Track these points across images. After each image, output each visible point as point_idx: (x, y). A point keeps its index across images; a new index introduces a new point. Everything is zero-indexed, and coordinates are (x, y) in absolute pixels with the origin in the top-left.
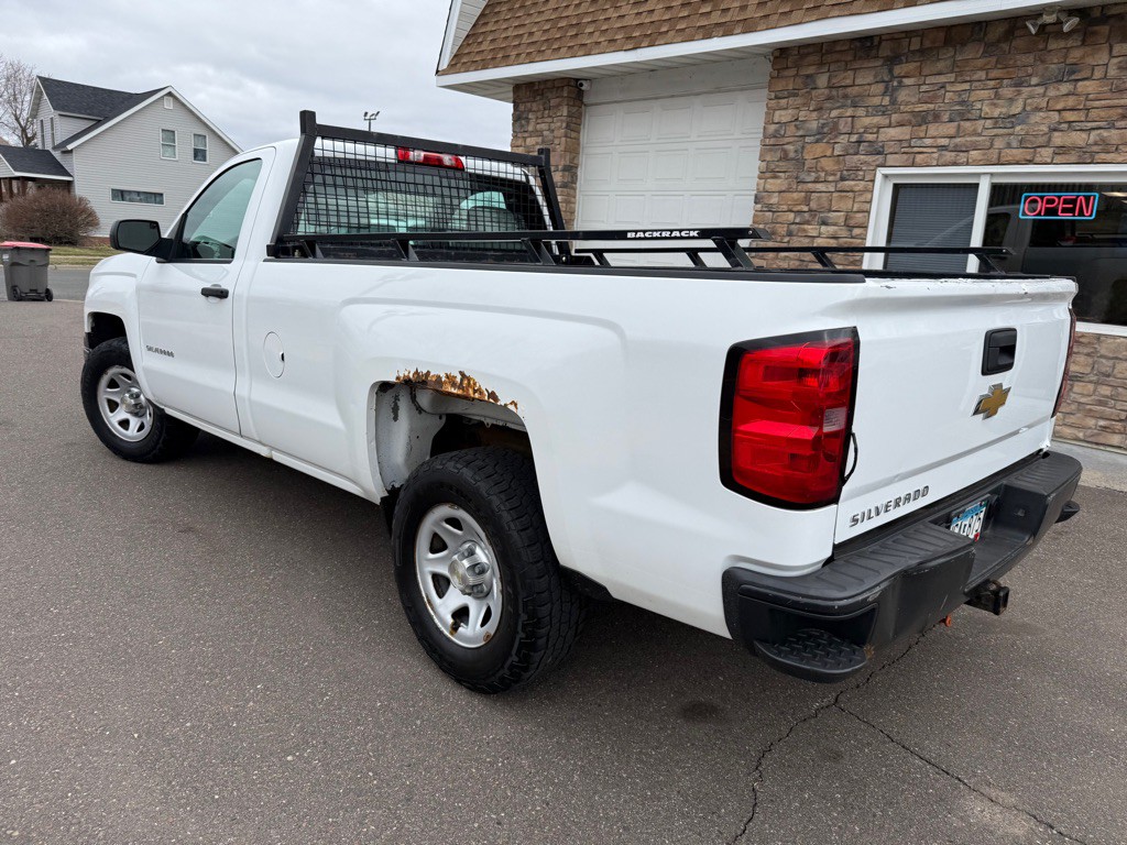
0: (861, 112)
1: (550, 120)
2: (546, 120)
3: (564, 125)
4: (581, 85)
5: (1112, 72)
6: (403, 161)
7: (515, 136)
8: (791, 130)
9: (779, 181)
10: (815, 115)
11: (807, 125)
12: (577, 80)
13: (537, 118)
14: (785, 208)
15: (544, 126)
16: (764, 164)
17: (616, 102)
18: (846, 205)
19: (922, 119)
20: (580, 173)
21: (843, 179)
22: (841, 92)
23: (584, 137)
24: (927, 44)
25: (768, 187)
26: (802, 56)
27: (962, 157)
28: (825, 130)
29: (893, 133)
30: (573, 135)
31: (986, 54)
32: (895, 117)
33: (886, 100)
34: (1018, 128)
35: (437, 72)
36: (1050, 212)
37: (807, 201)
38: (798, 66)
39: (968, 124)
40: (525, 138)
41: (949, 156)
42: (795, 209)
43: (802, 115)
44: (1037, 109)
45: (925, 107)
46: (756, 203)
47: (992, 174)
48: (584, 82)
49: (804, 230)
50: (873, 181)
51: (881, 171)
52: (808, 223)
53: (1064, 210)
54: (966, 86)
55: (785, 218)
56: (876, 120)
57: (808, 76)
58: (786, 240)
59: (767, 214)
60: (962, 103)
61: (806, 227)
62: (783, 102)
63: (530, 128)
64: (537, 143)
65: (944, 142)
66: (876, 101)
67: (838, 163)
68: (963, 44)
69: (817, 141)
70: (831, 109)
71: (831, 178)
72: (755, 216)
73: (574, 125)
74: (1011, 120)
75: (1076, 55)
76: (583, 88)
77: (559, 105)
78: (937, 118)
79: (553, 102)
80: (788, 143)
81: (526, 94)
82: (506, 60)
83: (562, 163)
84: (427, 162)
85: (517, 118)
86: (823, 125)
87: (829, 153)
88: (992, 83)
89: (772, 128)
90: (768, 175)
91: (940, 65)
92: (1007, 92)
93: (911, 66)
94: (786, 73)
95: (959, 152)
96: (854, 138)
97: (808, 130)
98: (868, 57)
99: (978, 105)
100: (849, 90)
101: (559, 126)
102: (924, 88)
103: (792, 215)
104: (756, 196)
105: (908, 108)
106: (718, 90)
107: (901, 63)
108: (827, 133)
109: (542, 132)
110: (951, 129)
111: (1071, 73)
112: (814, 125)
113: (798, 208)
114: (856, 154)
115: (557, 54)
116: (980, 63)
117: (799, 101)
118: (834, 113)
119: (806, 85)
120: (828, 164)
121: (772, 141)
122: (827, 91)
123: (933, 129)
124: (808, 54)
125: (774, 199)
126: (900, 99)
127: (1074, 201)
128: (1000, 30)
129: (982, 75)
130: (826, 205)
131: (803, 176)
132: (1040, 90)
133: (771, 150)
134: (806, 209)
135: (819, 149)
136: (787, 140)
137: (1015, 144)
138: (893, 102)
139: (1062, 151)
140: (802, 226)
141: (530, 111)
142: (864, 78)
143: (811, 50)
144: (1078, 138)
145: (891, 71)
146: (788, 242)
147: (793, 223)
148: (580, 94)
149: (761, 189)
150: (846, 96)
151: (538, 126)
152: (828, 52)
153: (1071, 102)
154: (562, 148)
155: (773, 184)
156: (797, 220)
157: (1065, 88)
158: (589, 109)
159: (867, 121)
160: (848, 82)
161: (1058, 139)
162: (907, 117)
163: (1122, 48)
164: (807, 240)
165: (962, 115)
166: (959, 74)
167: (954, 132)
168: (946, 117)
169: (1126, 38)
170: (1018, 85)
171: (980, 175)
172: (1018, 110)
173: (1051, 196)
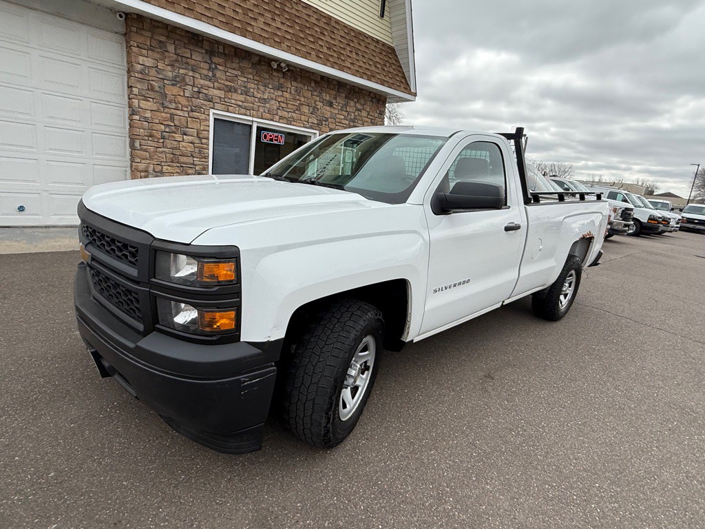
0: (197, 75)
5: (293, 92)
8: (153, 72)
9: (150, 104)
10: (169, 68)
11: (165, 73)
14: (157, 121)
16: (137, 89)
18: (197, 126)
19: (230, 90)
21: (192, 111)
22: (184, 60)
24: (227, 52)
25: (142, 105)
26: (154, 27)
27: (248, 113)
28: (178, 79)
29: (216, 92)
31: (252, 67)
32: (216, 84)
33: (210, 74)
34: (267, 105)
36: (271, 140)
37: (172, 119)
38: (152, 32)
39: (248, 98)
41: (243, 111)
42: (164, 123)
43: (160, 65)
44: (272, 99)
45: (229, 84)
46: (130, 114)
47: (258, 122)
49: (172, 137)
50: (209, 115)
51: (212, 111)
52: (174, 132)
53: (275, 140)
54: (246, 80)
55: (158, 127)
56: (207, 83)
57: (161, 42)
58: (160, 141)
59: (144, 123)
60: (245, 87)
61: (174, 135)
62: (144, 52)
65: (241, 103)
66: (205, 72)
67: (188, 101)
68: (243, 59)
69: (173, 85)
70: (180, 68)
71: (185, 109)
72: (131, 123)
74: (264, 101)
75: (282, 80)
78: (236, 91)
80: (152, 81)
86: (176, 77)
87: (182, 94)
88: (256, 82)
89: (138, 67)
90: (140, 97)
91: (234, 65)
92: (262, 88)
93: (221, 60)
94: (144, 32)
95: (247, 110)
96: (196, 89)
97: (165, 76)
98: (197, 45)
99: (252, 90)
100: (189, 60)
102: (228, 74)
103: (163, 127)
105: (222, 82)
107: (215, 56)
108: (179, 81)
110: (242, 98)
111: (280, 87)
112: (170, 74)
113: (167, 123)
114: (198, 98)
116: (251, 71)
117: (157, 56)
118: (182, 71)
119: (161, 48)
120: (183, 101)
121: (140, 76)
122: (175, 56)
123: (235, 96)
124: (158, 27)
125: (148, 115)
126: (217, 75)
127: (277, 137)
128: (257, 59)
129: (251, 76)
130: (185, 124)
131: (167, 104)
132: (272, 91)
133: (141, 82)
134: (173, 124)
135: (175, 90)
136: (151, 78)
137: (266, 111)
138: (214, 75)
139: (281, 118)
140: (171, 134)
142: (197, 57)
144: (285, 114)
145: (210, 59)
147: (165, 132)
150: (187, 63)
152: (171, 31)
153: (282, 99)
155: (145, 104)
156: (167, 130)
157: (280, 93)
159: (202, 82)
160: (189, 56)
161: (280, 113)
162: (222, 86)
163: (294, 84)
164: (176, 143)
165: (246, 93)
166: (242, 72)
167: (243, 100)
168: (239, 91)
169: (295, 80)
170: (265, 86)
171: (253, 121)
172: (266, 97)
173: (270, 133)
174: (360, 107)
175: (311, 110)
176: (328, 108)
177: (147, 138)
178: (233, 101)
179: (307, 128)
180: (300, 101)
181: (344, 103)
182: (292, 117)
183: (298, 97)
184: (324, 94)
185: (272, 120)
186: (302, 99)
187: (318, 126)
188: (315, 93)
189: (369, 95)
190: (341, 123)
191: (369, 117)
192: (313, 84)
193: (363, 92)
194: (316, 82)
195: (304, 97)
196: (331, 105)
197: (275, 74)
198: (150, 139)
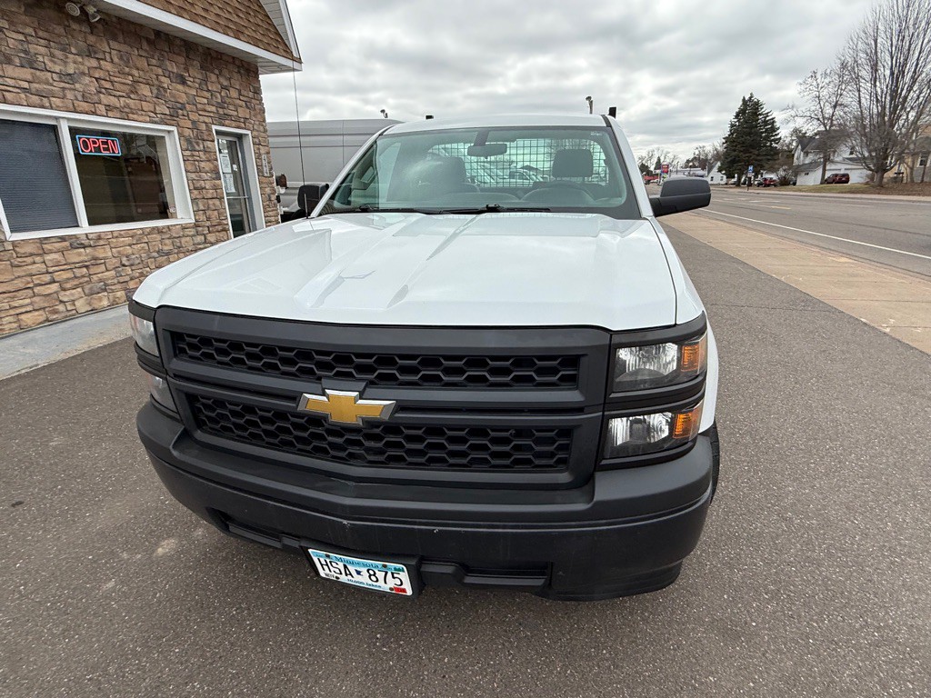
5: (116, 60)
27: (45, 102)
31: (26, 13)
34: (77, 86)
36: (98, 149)
39: (38, 73)
41: (35, 99)
44: (84, 74)
47: (68, 119)
53: (105, 149)
54: (21, 37)
60: (25, 52)
65: (26, 85)
74: (70, 78)
75: (92, 39)
78: (9, 61)
88: (43, 42)
92: (58, 54)
95: (44, 97)
99: (40, 58)
110: (26, 73)
111: (90, 52)
116: (27, 19)
123: (9, 70)
127: (106, 143)
129: (30, 31)
132: (79, 59)
137: (80, 98)
139: (109, 108)
144: (113, 101)
153: (101, 74)
157: (94, 63)
161: (105, 99)
163: (114, 44)
165: (31, 63)
166: (11, 23)
167: (29, 77)
168: (17, 61)
169: (115, 38)
170: (63, 50)
171: (57, 118)
172: (71, 71)
173: (93, 138)
174: (225, 83)
175: (155, 91)
176: (180, 87)
178: (10, 82)
179: (156, 123)
180: (132, 76)
181: (200, 76)
182: (127, 106)
183: (127, 70)
184: (168, 63)
185: (94, 113)
186: (135, 72)
187: (172, 118)
188: (154, 62)
189: (234, 63)
190: (205, 111)
191: (242, 98)
192: (145, 46)
193: (224, 58)
194: (148, 41)
195: (138, 69)
196: (183, 82)
197: (75, 26)
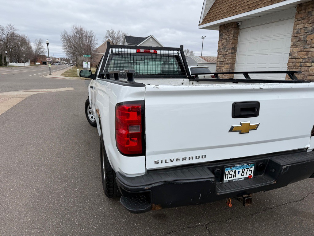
1: (229, 35)
2: (228, 35)
3: (233, 36)
4: (238, 23)
6: (138, 52)
7: (219, 40)
8: (302, 31)
9: (297, 48)
10: (311, 25)
11: (308, 29)
12: (237, 22)
13: (225, 34)
14: (299, 57)
15: (227, 37)
16: (293, 43)
17: (249, 27)
20: (238, 49)
23: (239, 39)
25: (294, 50)
26: (307, 6)
30: (235, 38)
35: (199, 24)
37: (307, 54)
38: (305, 9)
40: (222, 41)
42: (303, 57)
43: (307, 25)
46: (289, 56)
48: (239, 23)
49: (306, 65)
52: (307, 62)
55: (299, 61)
57: (309, 12)
58: (299, 68)
59: (293, 59)
61: (306, 63)
62: (300, 22)
63: (223, 38)
64: (225, 42)
69: (311, 34)
72: (289, 60)
73: (236, 36)
76: (239, 24)
77: (231, 30)
79: (230, 30)
80: (301, 36)
81: (223, 28)
82: (216, 19)
83: (232, 47)
84: (145, 52)
85: (220, 35)
89: (296, 30)
90: (294, 46)
94: (301, 12)
101: (231, 36)
103: (302, 60)
104: (290, 54)
106: (280, 20)
109: (226, 38)
112: (310, 28)
113: (304, 57)
115: (229, 15)
117: (305, 21)
119: (308, 15)
121: (296, 35)
125: (296, 54)
131: (306, 46)
133: (295, 38)
134: (306, 57)
135: (312, 36)
136: (301, 34)
140: (305, 63)
141: (224, 33)
143: (310, 3)
146: (300, 69)
147: (302, 62)
148: (238, 26)
149: (291, 51)
151: (226, 37)
154: (232, 42)
155: (295, 49)
156: (304, 61)
158: (241, 30)
164: (307, 68)
177: (293, 67)
198: (295, 67)
